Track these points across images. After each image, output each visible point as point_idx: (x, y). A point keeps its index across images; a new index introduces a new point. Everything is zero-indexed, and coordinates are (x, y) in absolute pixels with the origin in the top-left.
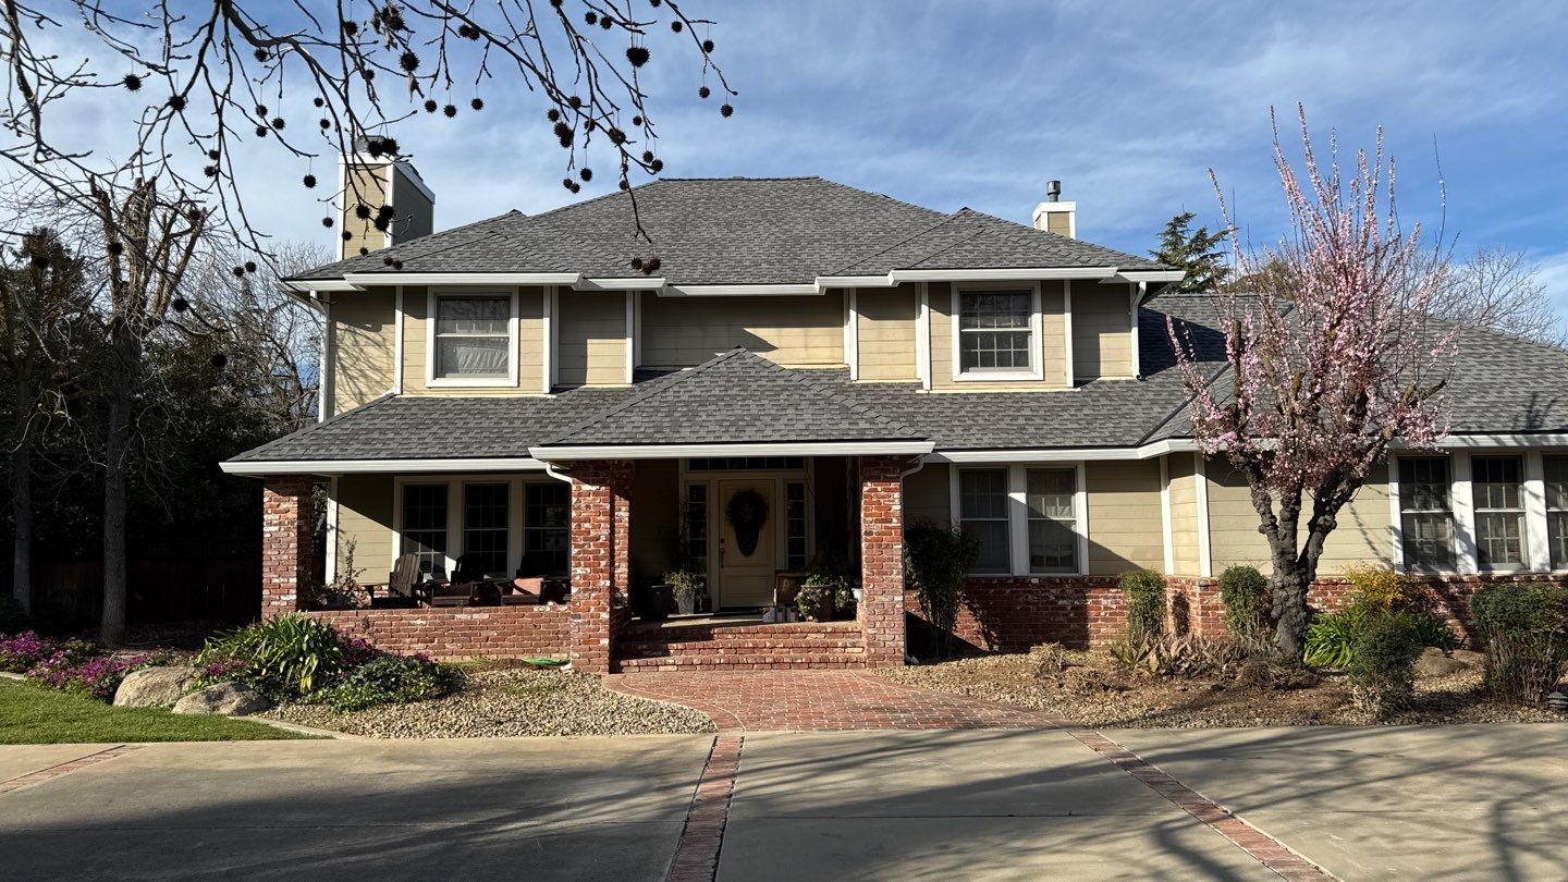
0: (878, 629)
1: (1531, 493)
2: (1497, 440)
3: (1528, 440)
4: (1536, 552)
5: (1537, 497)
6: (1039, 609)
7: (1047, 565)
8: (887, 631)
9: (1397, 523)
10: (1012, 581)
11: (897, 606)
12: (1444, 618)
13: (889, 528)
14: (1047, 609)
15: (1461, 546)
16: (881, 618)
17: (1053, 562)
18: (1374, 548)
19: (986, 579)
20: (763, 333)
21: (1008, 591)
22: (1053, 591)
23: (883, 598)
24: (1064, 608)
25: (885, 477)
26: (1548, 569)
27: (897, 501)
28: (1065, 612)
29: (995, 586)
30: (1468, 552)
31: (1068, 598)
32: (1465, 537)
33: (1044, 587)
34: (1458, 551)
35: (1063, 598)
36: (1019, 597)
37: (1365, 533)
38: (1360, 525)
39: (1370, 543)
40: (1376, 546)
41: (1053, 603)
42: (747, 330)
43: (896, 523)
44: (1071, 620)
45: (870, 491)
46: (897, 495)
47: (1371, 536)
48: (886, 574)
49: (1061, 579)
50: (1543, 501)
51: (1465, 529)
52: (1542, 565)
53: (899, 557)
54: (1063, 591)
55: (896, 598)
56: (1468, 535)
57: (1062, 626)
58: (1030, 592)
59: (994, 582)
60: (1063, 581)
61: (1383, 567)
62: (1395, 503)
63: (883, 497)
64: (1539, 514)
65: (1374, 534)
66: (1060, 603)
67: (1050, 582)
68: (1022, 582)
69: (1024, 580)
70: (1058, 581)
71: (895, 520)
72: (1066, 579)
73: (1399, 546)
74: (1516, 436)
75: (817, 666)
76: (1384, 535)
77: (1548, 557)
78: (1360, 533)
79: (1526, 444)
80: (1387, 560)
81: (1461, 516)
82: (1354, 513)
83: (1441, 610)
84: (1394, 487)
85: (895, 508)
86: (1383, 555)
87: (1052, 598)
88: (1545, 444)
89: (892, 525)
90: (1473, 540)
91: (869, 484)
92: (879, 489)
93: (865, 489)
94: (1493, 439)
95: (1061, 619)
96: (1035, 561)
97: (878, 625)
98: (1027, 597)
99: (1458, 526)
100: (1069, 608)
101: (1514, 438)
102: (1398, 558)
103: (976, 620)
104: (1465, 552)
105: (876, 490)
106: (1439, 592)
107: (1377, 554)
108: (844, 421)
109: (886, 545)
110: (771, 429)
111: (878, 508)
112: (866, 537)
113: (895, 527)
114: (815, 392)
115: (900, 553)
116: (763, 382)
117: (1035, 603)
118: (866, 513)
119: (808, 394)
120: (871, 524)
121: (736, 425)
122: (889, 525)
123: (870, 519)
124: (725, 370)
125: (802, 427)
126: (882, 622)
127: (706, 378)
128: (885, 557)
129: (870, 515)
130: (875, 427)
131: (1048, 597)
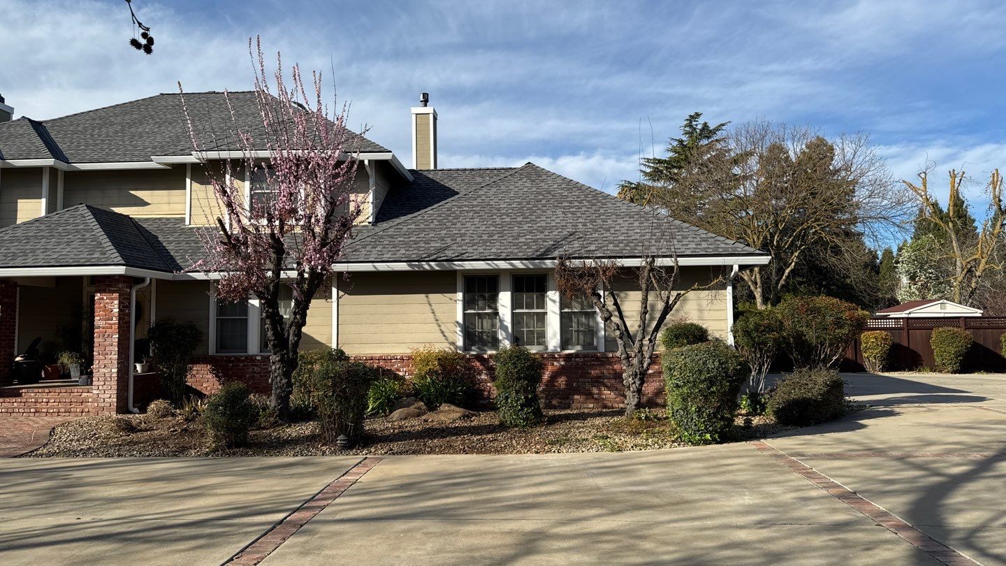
0: (100, 390)
1: (550, 299)
2: (511, 264)
3: (532, 264)
4: (552, 339)
5: (554, 301)
6: (260, 376)
8: (107, 392)
9: (460, 319)
10: (243, 358)
11: (113, 375)
12: (486, 381)
13: (110, 324)
15: (502, 335)
16: (102, 383)
18: (445, 336)
19: (227, 357)
20: (140, 194)
21: (242, 365)
23: (104, 370)
25: (109, 290)
26: (559, 350)
27: (116, 306)
29: (233, 362)
30: (506, 339)
32: (504, 328)
33: (265, 362)
34: (500, 338)
36: (248, 369)
37: (439, 326)
38: (437, 320)
39: (442, 332)
40: (446, 334)
42: (131, 192)
43: (115, 320)
45: (99, 299)
46: (116, 302)
47: (443, 328)
48: (107, 354)
50: (558, 304)
51: (505, 323)
52: (555, 347)
53: (116, 343)
55: (113, 370)
56: (507, 327)
58: (256, 365)
59: (232, 359)
61: (450, 349)
62: (460, 306)
63: (107, 303)
64: (555, 313)
65: (446, 326)
68: (251, 359)
69: (252, 357)
71: (114, 319)
73: (461, 334)
74: (523, 261)
75: (64, 414)
76: (452, 327)
77: (559, 342)
78: (436, 325)
79: (531, 267)
80: (453, 344)
81: (503, 315)
82: (433, 313)
83: (483, 377)
84: (460, 295)
85: (115, 310)
86: (450, 340)
88: (544, 266)
89: (113, 322)
90: (510, 330)
91: (99, 295)
92: (105, 298)
93: (96, 298)
94: (509, 263)
96: (264, 344)
97: (100, 387)
98: (253, 369)
99: (501, 321)
101: (522, 263)
102: (460, 343)
103: (220, 384)
104: (504, 338)
105: (102, 299)
106: (482, 364)
107: (447, 339)
108: (87, 253)
109: (109, 335)
110: (34, 258)
111: (103, 311)
112: (96, 330)
113: (114, 324)
114: (94, 233)
115: (117, 340)
116: (69, 227)
117: (259, 373)
118: (96, 314)
119: (88, 235)
120: (98, 322)
121: (15, 256)
122: (110, 322)
123: (98, 318)
124: (56, 219)
125: (55, 256)
126: (102, 386)
127: (37, 224)
128: (107, 343)
129: (99, 316)
130: (102, 256)
131: (267, 368)
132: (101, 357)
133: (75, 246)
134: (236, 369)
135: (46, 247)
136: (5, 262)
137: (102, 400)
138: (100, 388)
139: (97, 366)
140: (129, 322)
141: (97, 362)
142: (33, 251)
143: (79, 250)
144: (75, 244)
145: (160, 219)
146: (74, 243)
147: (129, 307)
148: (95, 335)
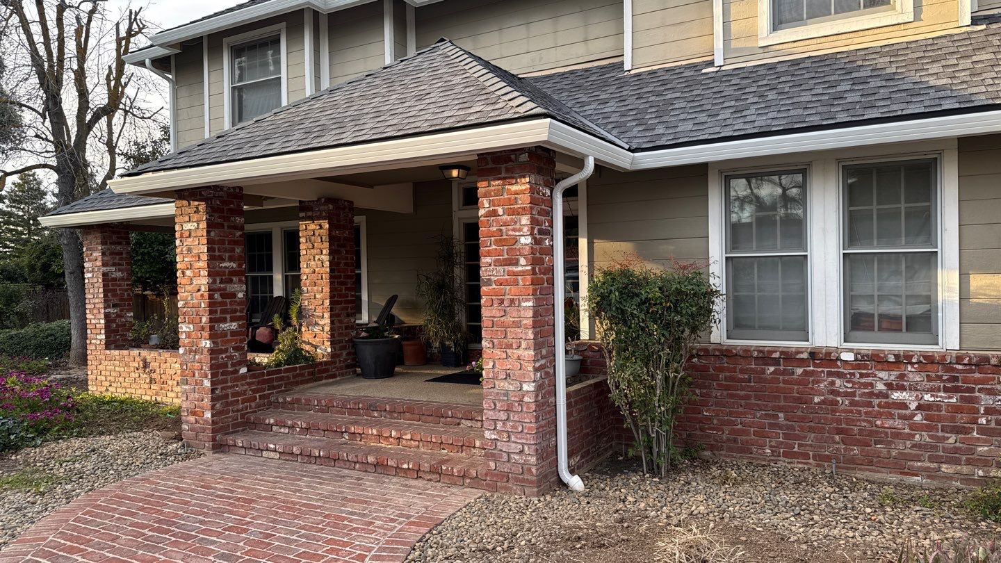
0: (499, 432)
6: (853, 403)
7: (880, 329)
8: (513, 438)
10: (805, 356)
11: (526, 399)
13: (514, 274)
14: (870, 404)
16: (503, 416)
17: (891, 324)
19: (761, 349)
21: (799, 371)
22: (883, 375)
23: (506, 385)
24: (903, 405)
27: (525, 229)
28: (907, 412)
29: (776, 362)
31: (913, 388)
33: (866, 367)
35: (902, 388)
36: (818, 382)
41: (880, 395)
43: (525, 265)
44: (915, 427)
46: (523, 221)
48: (510, 346)
49: (897, 356)
53: (529, 322)
54: (902, 377)
55: (525, 387)
57: (897, 435)
58: (840, 375)
59: (774, 356)
60: (902, 360)
63: (505, 224)
66: (896, 395)
67: (878, 360)
68: (824, 358)
69: (828, 354)
70: (892, 358)
71: (522, 261)
72: (908, 357)
85: (523, 240)
87: (880, 387)
89: (520, 269)
92: (500, 210)
93: (481, 211)
95: (897, 423)
96: (856, 323)
98: (833, 383)
100: (913, 406)
105: (494, 212)
108: (457, 107)
109: (512, 301)
110: (357, 128)
111: (497, 242)
112: (484, 289)
113: (523, 273)
114: (468, 75)
115: (531, 314)
116: (423, 74)
117: (847, 394)
118: (483, 250)
119: (456, 80)
120: (489, 269)
121: (324, 129)
122: (514, 269)
123: (488, 260)
124: (400, 67)
125: (395, 122)
126: (504, 422)
127: (369, 80)
128: (509, 319)
129: (489, 254)
130: (491, 108)
131: (871, 385)
132: (497, 352)
133: (433, 100)
134: (785, 382)
135: (380, 109)
136: (304, 142)
137: (505, 457)
138: (499, 427)
139: (491, 375)
140: (551, 270)
141: (491, 364)
142: (355, 119)
143: (442, 104)
144: (433, 97)
145: (572, 72)
146: (431, 95)
147: (548, 233)
148: (483, 301)
